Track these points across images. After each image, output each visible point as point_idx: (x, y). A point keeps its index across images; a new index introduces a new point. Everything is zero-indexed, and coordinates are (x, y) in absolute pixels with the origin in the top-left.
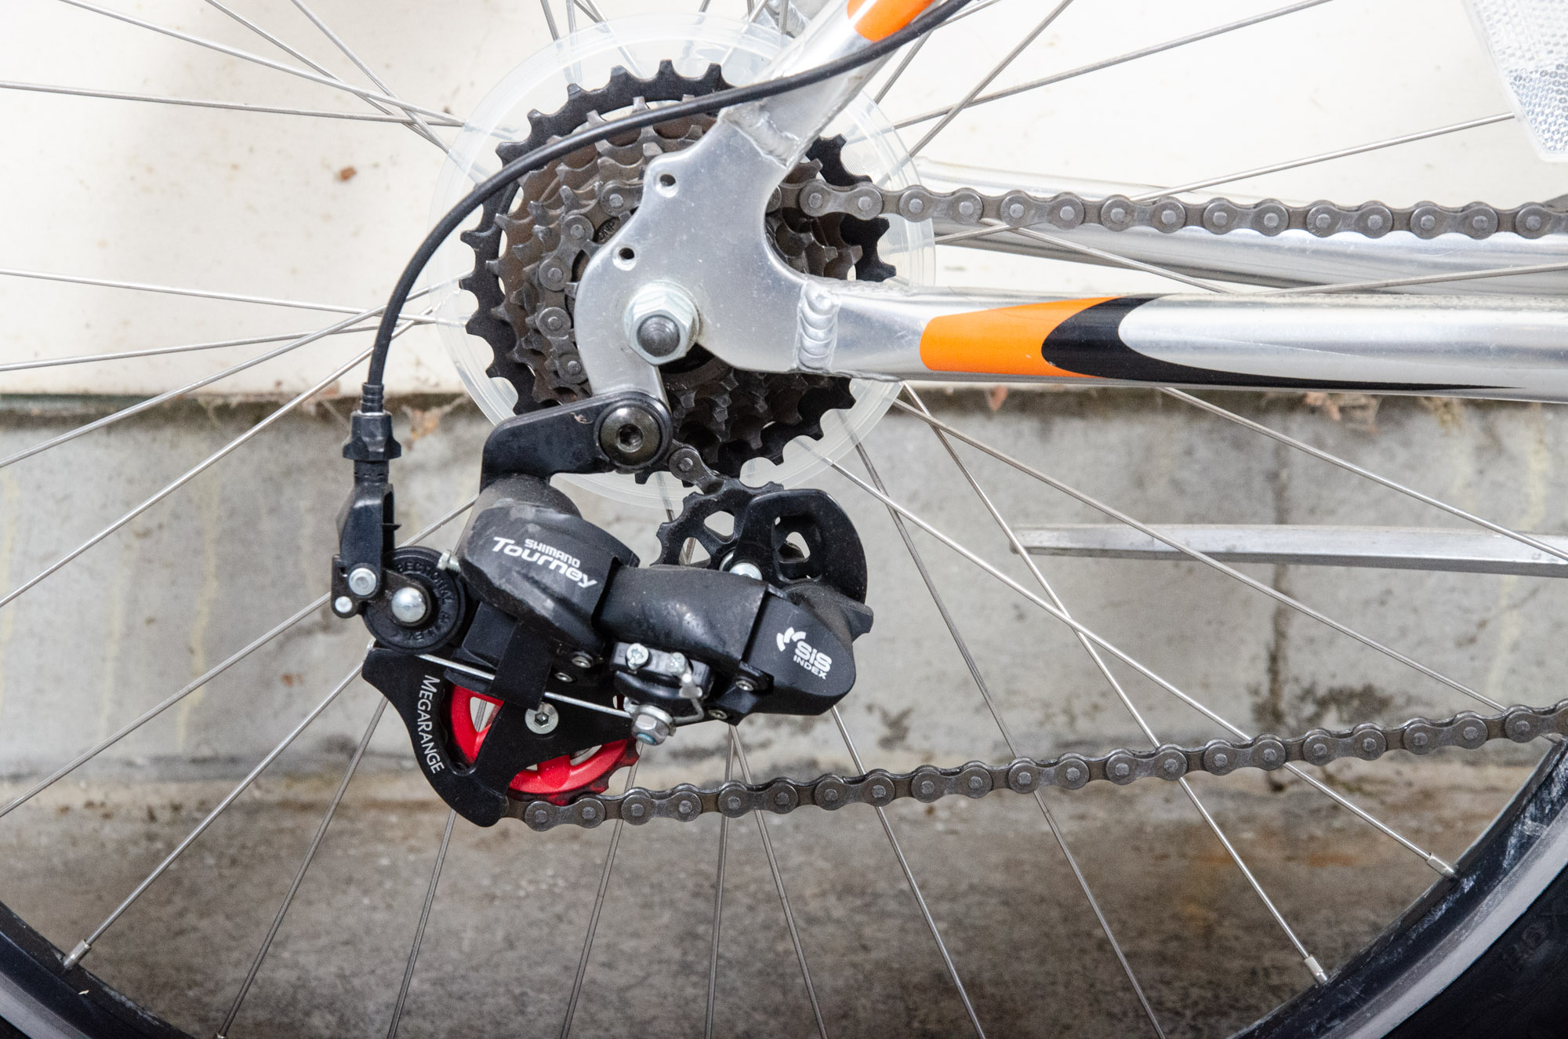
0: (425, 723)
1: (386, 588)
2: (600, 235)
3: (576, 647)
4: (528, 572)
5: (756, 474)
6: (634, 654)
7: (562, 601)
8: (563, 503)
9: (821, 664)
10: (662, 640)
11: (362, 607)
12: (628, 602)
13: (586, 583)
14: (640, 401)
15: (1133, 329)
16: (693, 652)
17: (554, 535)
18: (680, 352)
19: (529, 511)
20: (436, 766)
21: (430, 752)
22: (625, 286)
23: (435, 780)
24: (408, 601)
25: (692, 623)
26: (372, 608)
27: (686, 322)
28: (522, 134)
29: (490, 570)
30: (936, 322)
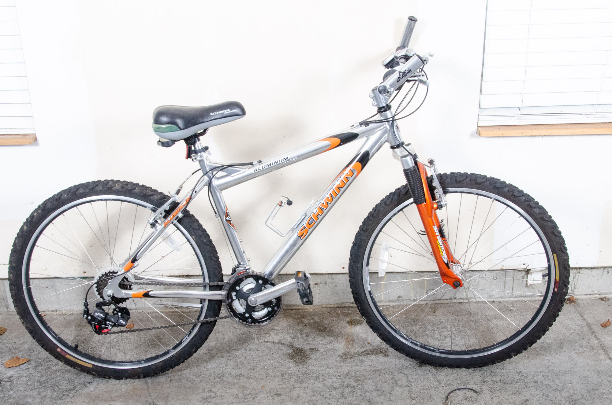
0: (93, 327)
1: (87, 317)
2: (105, 287)
3: (103, 322)
4: (98, 316)
5: (121, 305)
6: (108, 322)
7: (101, 318)
8: (103, 310)
9: (124, 323)
10: (110, 321)
11: (86, 318)
12: (108, 317)
13: (103, 317)
14: (109, 301)
15: (150, 293)
16: (112, 322)
17: (101, 313)
18: (111, 297)
19: (98, 311)
20: (94, 330)
21: (94, 329)
22: (107, 291)
23: (95, 331)
24: (89, 318)
25: (113, 320)
26: (87, 318)
27: (111, 294)
28: (98, 278)
29: (95, 316)
30: (133, 294)
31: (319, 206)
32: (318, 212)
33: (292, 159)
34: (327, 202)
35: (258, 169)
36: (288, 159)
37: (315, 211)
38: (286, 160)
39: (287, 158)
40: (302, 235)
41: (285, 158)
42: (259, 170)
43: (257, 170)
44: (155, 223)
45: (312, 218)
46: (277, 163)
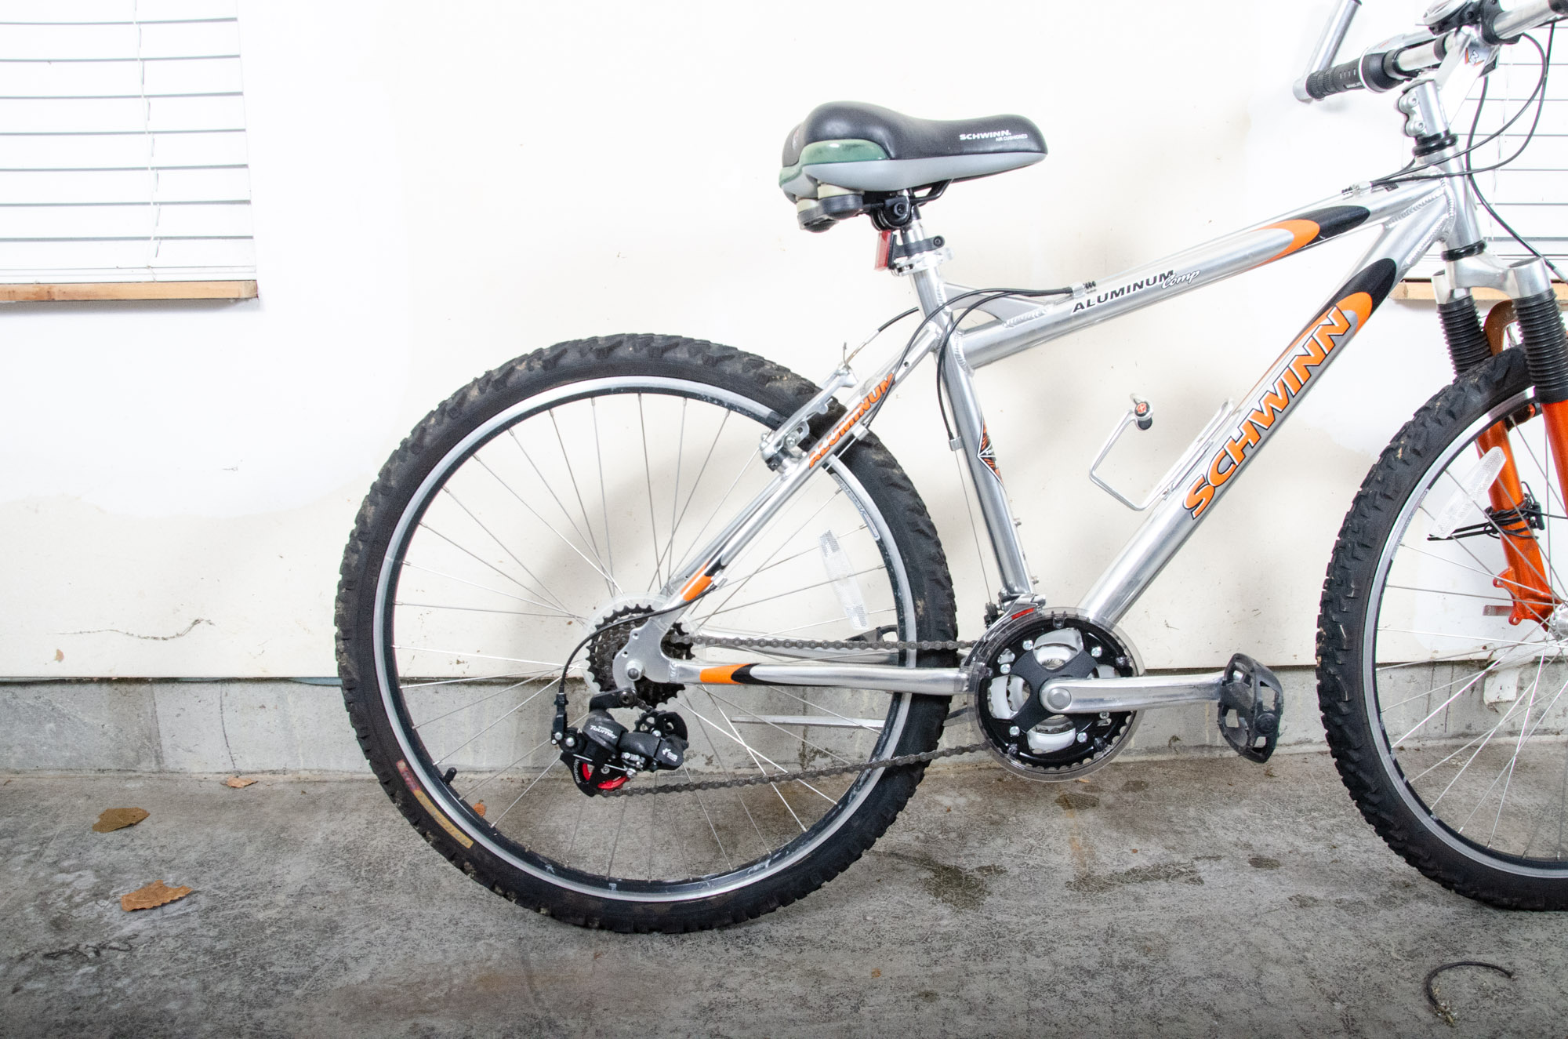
0: (576, 771)
1: (565, 737)
2: (620, 648)
3: (612, 753)
4: (600, 735)
5: (661, 708)
6: (627, 755)
7: (608, 742)
8: (610, 717)
9: (674, 758)
10: (633, 751)
11: (559, 742)
12: (625, 742)
13: (614, 737)
14: (629, 690)
15: (753, 672)
16: (641, 755)
17: (606, 725)
18: (639, 678)
19: (600, 719)
20: (579, 782)
21: (577, 778)
22: (626, 661)
23: (579, 786)
24: (570, 741)
25: (641, 747)
26: (562, 743)
27: (640, 671)
28: (602, 622)
29: (589, 734)
30: (705, 671)
31: (1249, 418)
32: (1247, 437)
33: (1184, 277)
34: (1272, 408)
35: (1085, 305)
36: (1173, 276)
37: (1235, 434)
38: (1165, 278)
39: (1171, 273)
40: (1198, 505)
41: (1163, 275)
42: (1089, 305)
43: (1082, 307)
44: (780, 455)
45: (1227, 454)
46: (1141, 287)
